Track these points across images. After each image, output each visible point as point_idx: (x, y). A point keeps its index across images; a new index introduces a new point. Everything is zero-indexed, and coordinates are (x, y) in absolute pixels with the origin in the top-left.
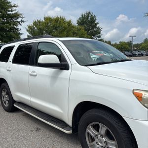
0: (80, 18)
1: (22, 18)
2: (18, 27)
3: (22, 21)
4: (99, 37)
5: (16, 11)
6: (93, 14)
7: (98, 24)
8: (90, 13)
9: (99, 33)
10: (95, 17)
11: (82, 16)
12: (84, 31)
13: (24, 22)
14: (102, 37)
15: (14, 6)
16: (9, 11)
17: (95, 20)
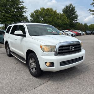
0: (64, 8)
1: (26, 9)
2: (23, 14)
3: (26, 11)
4: (76, 21)
5: (23, 5)
6: (74, 6)
7: (76, 12)
8: (71, 5)
9: (77, 18)
10: (74, 7)
11: (66, 7)
12: (65, 17)
13: (27, 11)
14: (78, 21)
15: (22, 2)
16: (19, 5)
17: (75, 9)
